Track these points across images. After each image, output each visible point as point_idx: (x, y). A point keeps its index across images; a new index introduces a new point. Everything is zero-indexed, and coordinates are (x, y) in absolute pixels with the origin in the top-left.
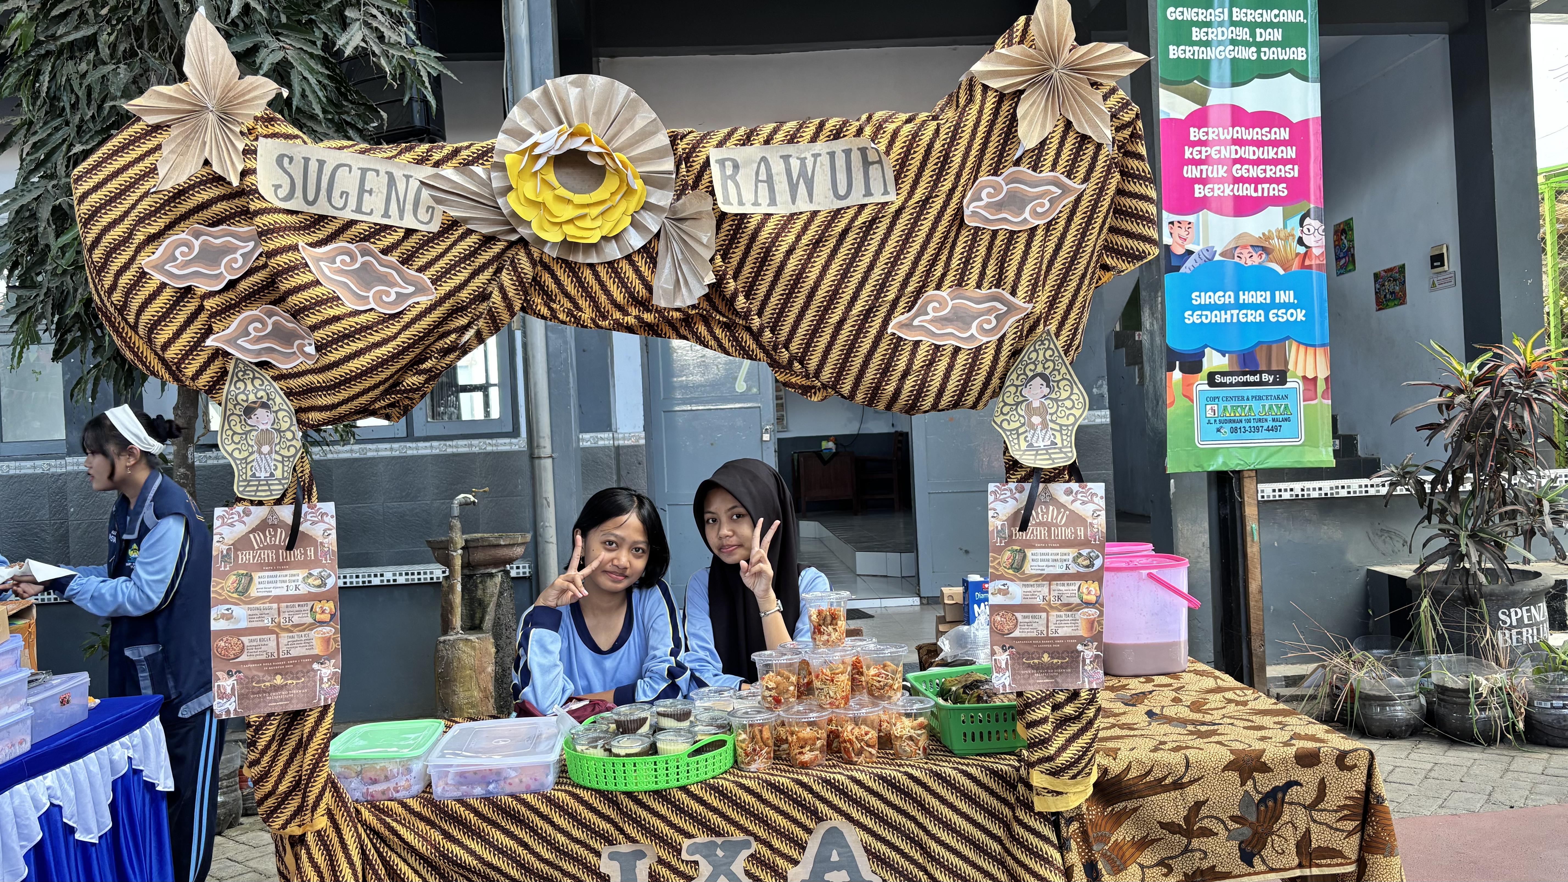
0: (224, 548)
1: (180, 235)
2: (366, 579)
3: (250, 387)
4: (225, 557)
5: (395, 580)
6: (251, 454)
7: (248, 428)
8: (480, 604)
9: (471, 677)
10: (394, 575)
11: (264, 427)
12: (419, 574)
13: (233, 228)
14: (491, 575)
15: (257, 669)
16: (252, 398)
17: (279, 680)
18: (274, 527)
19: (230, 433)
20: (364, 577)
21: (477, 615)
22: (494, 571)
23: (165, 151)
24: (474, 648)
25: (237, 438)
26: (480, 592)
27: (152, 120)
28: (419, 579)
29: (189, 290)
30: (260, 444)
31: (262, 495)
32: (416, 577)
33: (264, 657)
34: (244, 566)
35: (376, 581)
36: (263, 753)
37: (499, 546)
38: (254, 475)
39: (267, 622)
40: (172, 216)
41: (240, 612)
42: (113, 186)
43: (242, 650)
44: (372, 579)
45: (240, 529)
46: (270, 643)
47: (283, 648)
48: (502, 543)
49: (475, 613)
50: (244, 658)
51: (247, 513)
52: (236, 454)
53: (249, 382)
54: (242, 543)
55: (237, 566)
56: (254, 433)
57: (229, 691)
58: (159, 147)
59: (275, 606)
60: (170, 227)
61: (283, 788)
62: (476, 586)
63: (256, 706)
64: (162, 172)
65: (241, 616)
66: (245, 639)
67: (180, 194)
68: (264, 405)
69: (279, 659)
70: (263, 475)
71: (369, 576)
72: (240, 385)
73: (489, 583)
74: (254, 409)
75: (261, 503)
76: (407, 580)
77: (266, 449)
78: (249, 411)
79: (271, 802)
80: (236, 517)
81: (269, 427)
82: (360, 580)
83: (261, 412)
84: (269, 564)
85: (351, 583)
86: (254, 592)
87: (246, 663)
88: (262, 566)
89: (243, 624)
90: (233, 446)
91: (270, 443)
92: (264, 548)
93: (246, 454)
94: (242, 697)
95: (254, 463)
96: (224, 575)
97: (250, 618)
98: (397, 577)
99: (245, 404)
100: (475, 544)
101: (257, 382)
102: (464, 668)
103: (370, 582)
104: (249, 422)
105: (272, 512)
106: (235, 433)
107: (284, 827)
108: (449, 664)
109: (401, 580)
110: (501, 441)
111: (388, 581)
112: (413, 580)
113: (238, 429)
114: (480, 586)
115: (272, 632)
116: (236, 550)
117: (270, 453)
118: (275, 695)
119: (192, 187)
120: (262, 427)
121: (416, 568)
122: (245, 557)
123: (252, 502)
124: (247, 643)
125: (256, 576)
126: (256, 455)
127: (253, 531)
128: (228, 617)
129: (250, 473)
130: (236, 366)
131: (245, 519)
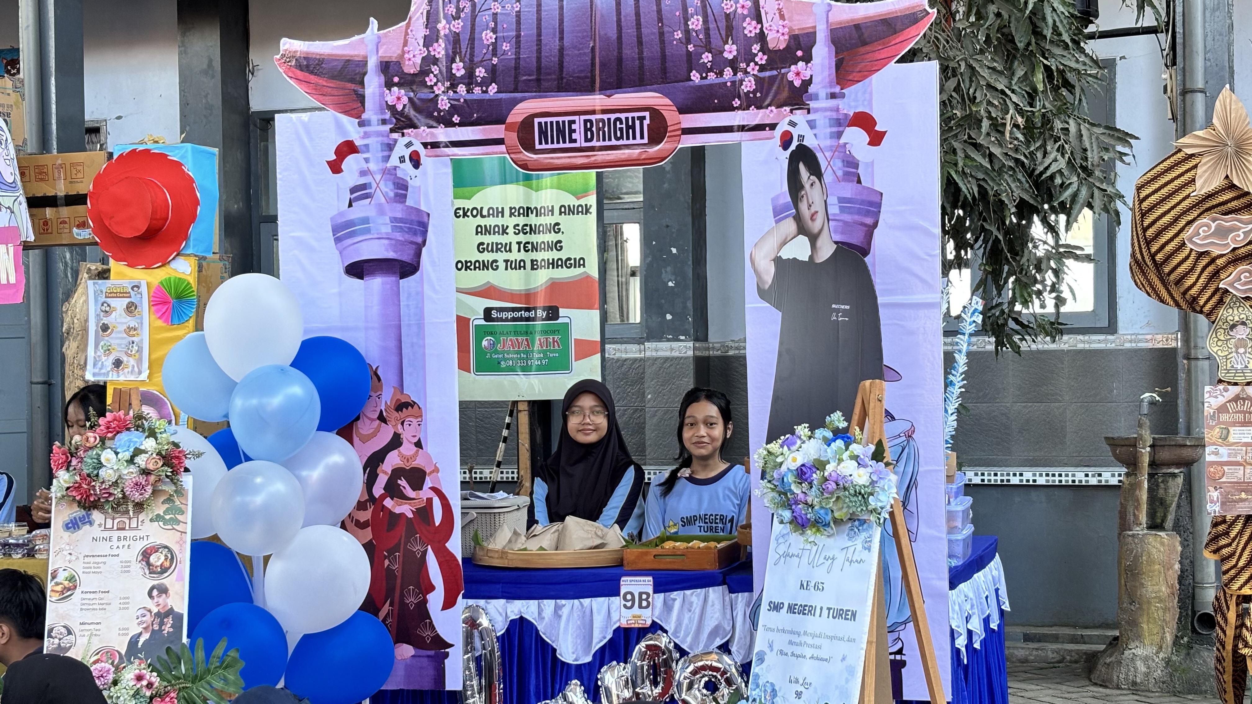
0: (1212, 411)
1: (1204, 220)
2: (1005, 478)
3: (1236, 312)
4: (1212, 417)
5: (1034, 481)
6: (1230, 353)
7: (1229, 337)
8: (1161, 504)
9: (1160, 572)
10: (1034, 475)
11: (1241, 337)
12: (1060, 475)
13: (1239, 216)
14: (1174, 475)
15: (1233, 487)
16: (1237, 319)
17: (1243, 495)
18: (1244, 399)
19: (1216, 339)
20: (1002, 475)
21: (1158, 514)
22: (1176, 471)
23: (1200, 171)
24: (1162, 544)
25: (1220, 343)
26: (1161, 492)
27: (1190, 151)
28: (1060, 481)
29: (1207, 253)
30: (1237, 348)
31: (1238, 379)
32: (1057, 478)
33: (1235, 480)
34: (1223, 423)
35: (1015, 481)
36: (1234, 540)
37: (1186, 446)
38: (1233, 366)
39: (1239, 459)
40: (1202, 209)
41: (1223, 451)
42: (1164, 191)
43: (1223, 475)
44: (1011, 478)
45: (1221, 400)
46: (1240, 472)
47: (1247, 476)
48: (1188, 444)
49: (1155, 512)
50: (1223, 480)
51: (1226, 390)
52: (1219, 353)
53: (1235, 309)
54: (1222, 409)
55: (1219, 423)
56: (1233, 340)
57: (1215, 499)
58: (1195, 166)
59: (1244, 448)
60: (1199, 216)
61: (1241, 564)
62: (1158, 486)
63: (1231, 510)
64: (1199, 183)
65: (1224, 454)
66: (1225, 468)
67: (1210, 196)
68: (1244, 323)
69: (1244, 482)
70: (1239, 367)
71: (1008, 475)
72: (1230, 311)
73: (1171, 482)
74: (1236, 325)
75: (1236, 384)
76: (1048, 481)
77: (1242, 350)
78: (1233, 327)
79: (1233, 572)
80: (1219, 392)
81: (1244, 337)
82: (999, 478)
83: (1240, 328)
84: (1239, 423)
85: (989, 480)
86: (1231, 439)
87: (1224, 483)
88: (1234, 424)
89: (1225, 459)
90: (1218, 348)
91: (1245, 347)
92: (1236, 412)
93: (1227, 353)
94: (1223, 504)
95: (1233, 359)
96: (1212, 428)
97: (1229, 455)
98: (1037, 478)
99: (1231, 323)
100: (1162, 443)
101: (1241, 309)
102: (1151, 562)
103: (1008, 481)
104: (1231, 333)
105: (1243, 390)
106: (1219, 340)
107: (1240, 588)
108: (1137, 558)
109: (1041, 481)
110: (1094, 337)
111: (1028, 481)
112: (1054, 481)
113: (1222, 338)
114: (1162, 485)
115: (1241, 465)
116: (1219, 413)
117: (1245, 353)
118: (1241, 504)
119: (1217, 193)
120: (1238, 337)
121: (1057, 470)
122: (1224, 417)
123: (1229, 383)
124: (1226, 471)
125: (1231, 429)
126: (1234, 354)
127: (1229, 401)
128: (1216, 454)
129: (1229, 365)
130: (1231, 299)
131: (1224, 394)
